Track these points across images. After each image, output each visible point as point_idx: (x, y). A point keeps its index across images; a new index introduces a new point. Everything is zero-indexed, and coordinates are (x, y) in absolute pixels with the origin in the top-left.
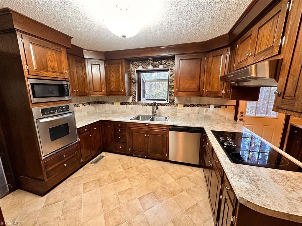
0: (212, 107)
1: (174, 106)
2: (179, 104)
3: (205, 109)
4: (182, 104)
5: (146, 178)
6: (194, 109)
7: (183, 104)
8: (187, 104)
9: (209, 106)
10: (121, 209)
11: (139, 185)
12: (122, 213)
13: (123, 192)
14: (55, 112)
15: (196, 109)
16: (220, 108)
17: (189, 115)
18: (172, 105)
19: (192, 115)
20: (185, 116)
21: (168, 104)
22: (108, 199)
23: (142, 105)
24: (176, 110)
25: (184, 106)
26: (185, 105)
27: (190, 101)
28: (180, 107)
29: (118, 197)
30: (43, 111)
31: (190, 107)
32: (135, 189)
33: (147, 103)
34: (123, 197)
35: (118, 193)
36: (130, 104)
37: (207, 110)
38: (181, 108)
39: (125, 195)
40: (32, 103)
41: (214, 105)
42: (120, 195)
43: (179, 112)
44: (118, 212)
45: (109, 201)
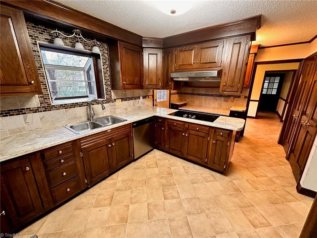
0: (141, 98)
1: (112, 102)
2: (117, 99)
3: (137, 100)
4: (119, 99)
5: (142, 186)
6: (130, 102)
7: (121, 99)
8: (123, 98)
9: (139, 98)
11: (148, 194)
13: (150, 214)
15: (131, 102)
16: (146, 98)
17: (126, 109)
18: (110, 101)
19: (129, 109)
20: (124, 111)
21: (105, 100)
23: (65, 108)
24: (114, 106)
25: (122, 101)
26: (123, 99)
27: (126, 94)
28: (119, 102)
31: (127, 100)
32: (151, 200)
33: (74, 104)
35: (149, 219)
36: (36, 111)
37: (138, 102)
38: (119, 104)
39: (155, 212)
41: (143, 96)
43: (118, 109)
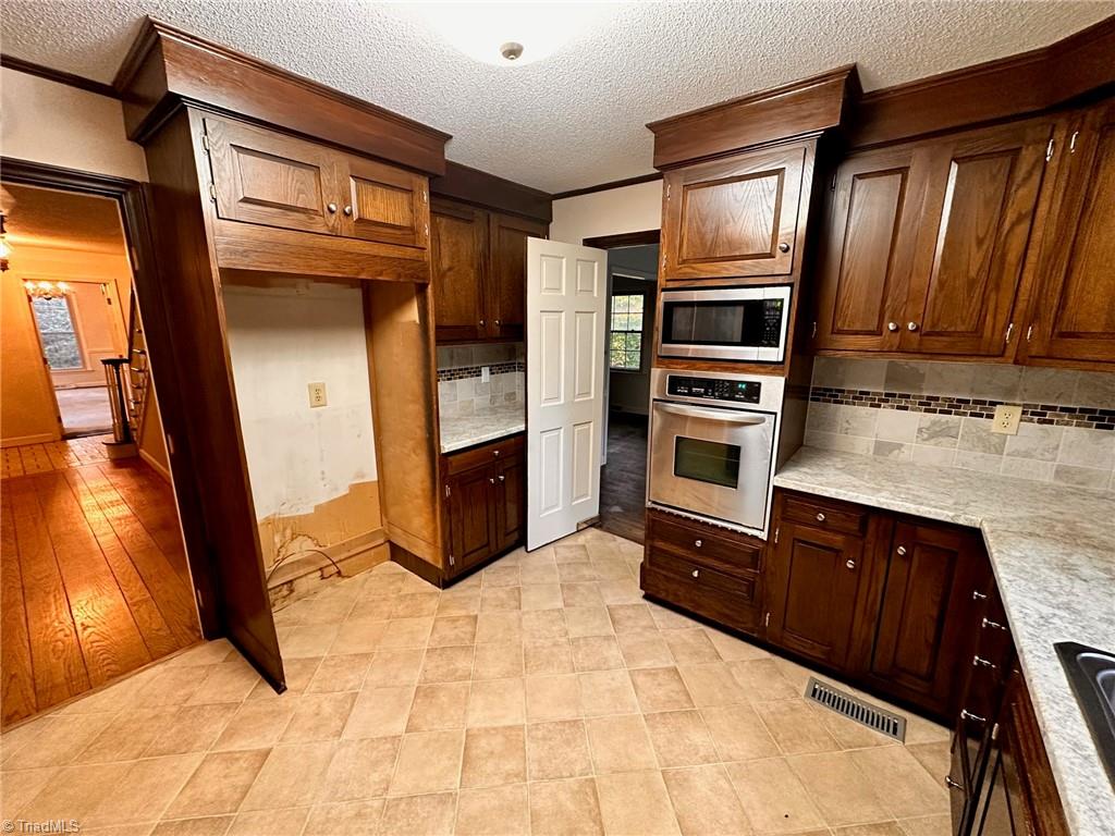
10: (515, 780)
12: (498, 781)
13: (592, 801)
14: (706, 393)
22: (579, 740)
29: (571, 776)
30: (675, 384)
34: (562, 796)
35: (592, 780)
39: (570, 806)
40: (659, 357)
42: (581, 786)
44: (508, 767)
45: (568, 742)
